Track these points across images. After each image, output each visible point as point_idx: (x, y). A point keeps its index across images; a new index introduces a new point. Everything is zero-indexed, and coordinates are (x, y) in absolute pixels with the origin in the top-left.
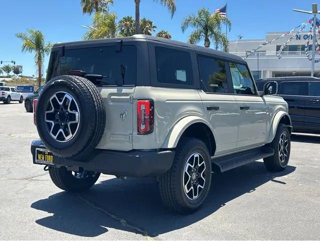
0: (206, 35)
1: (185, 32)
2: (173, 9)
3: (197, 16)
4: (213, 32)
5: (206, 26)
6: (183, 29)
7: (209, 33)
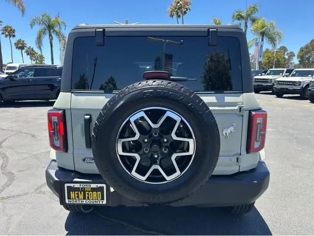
0: (50, 32)
1: (33, 28)
2: (23, 11)
3: (41, 18)
4: (54, 31)
5: (48, 25)
6: (32, 26)
7: (52, 31)
